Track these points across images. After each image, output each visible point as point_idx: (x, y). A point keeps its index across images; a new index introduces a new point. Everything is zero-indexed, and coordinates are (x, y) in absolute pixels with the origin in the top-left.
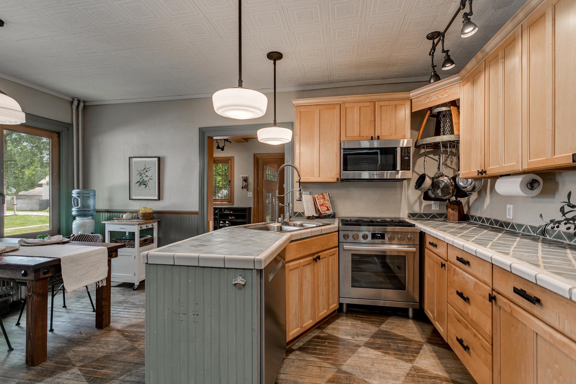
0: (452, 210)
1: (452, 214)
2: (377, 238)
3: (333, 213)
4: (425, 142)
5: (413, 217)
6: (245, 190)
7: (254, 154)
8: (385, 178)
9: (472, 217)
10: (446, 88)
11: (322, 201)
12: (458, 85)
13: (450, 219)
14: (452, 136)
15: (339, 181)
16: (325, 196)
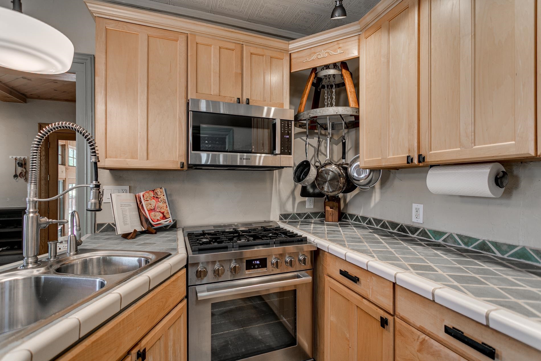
0: (331, 208)
1: (330, 214)
2: (254, 268)
3: (173, 220)
4: (313, 113)
5: (285, 219)
6: (21, 180)
7: (39, 124)
8: (257, 164)
9: (352, 216)
10: (340, 42)
11: (153, 202)
12: (357, 38)
13: (328, 220)
14: (348, 108)
15: (186, 168)
16: (159, 193)
